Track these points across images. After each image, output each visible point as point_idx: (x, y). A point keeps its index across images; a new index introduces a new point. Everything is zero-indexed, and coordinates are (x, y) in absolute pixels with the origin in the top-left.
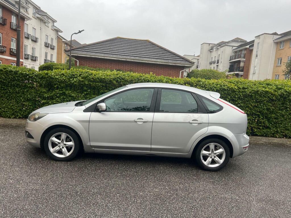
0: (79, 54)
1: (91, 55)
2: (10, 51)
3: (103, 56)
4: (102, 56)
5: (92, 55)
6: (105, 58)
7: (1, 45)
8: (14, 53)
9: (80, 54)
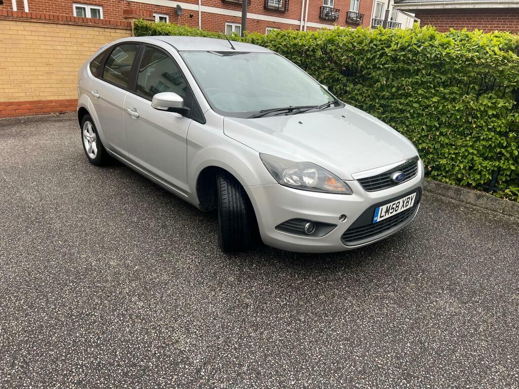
0: (419, 5)
1: (443, 4)
2: (348, 17)
3: (472, 4)
4: (469, 4)
5: (447, 4)
6: (477, 6)
7: (333, 7)
8: (352, 20)
9: (422, 5)
